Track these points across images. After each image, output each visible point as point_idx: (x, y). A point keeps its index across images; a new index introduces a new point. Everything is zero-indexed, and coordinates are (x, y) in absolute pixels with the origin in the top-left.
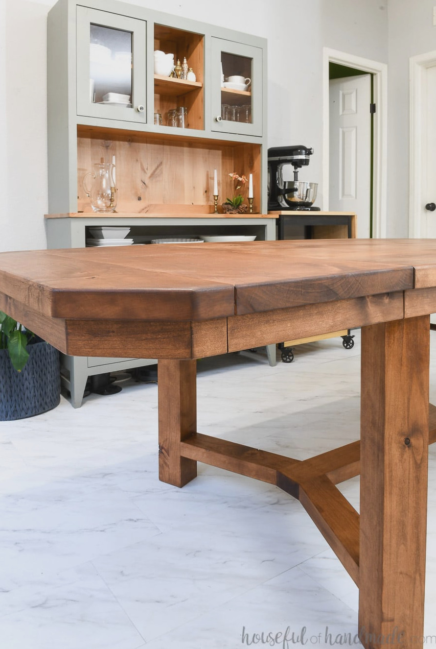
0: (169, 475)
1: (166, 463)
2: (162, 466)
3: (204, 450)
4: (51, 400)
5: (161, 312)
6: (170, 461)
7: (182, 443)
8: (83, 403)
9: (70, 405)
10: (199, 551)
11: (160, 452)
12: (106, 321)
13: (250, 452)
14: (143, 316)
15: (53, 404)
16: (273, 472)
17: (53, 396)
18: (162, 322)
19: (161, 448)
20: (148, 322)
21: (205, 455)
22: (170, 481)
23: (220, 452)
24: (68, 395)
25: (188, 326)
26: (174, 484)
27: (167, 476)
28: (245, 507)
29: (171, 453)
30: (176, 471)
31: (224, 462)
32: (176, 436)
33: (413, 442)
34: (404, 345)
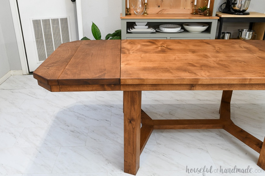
33: (132, 122)
34: (129, 97)
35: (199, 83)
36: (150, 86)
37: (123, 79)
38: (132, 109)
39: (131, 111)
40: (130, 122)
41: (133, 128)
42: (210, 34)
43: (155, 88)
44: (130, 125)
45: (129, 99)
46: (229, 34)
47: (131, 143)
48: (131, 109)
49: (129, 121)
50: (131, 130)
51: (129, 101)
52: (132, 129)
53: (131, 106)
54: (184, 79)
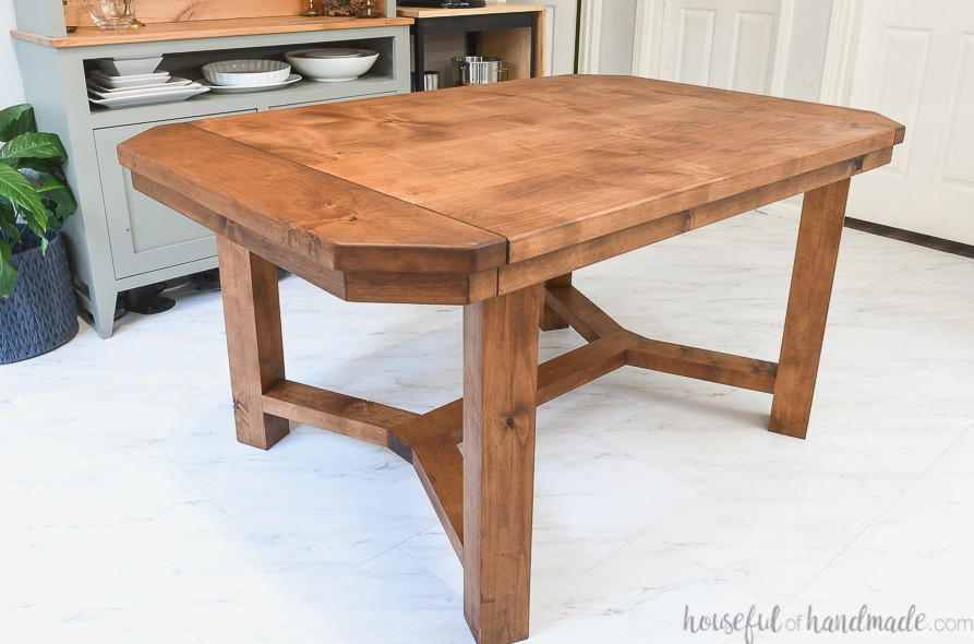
0: (250, 435)
1: (244, 421)
2: (240, 425)
3: (294, 406)
4: (64, 331)
5: (443, 266)
6: (249, 418)
7: (264, 397)
8: (115, 330)
9: (95, 333)
10: (276, 537)
11: (236, 407)
12: (387, 273)
13: (355, 405)
14: (426, 270)
15: (69, 333)
16: (382, 432)
17: (66, 324)
18: (441, 274)
19: (236, 403)
20: (428, 274)
21: (295, 412)
22: (251, 443)
23: (314, 408)
24: (90, 319)
25: (465, 277)
26: (258, 446)
27: (248, 437)
28: (342, 475)
29: (250, 408)
30: (260, 430)
31: (321, 420)
32: (255, 387)
33: (517, 421)
34: (507, 317)
35: (710, 200)
36: (585, 250)
37: (517, 241)
38: (519, 363)
39: (512, 376)
40: (510, 423)
41: (520, 443)
42: (392, 78)
43: (598, 250)
44: (508, 437)
45: (507, 324)
46: (435, 76)
47: (512, 512)
48: (514, 365)
49: (504, 420)
50: (514, 458)
51: (507, 335)
52: (515, 452)
53: (515, 353)
54: (679, 193)
